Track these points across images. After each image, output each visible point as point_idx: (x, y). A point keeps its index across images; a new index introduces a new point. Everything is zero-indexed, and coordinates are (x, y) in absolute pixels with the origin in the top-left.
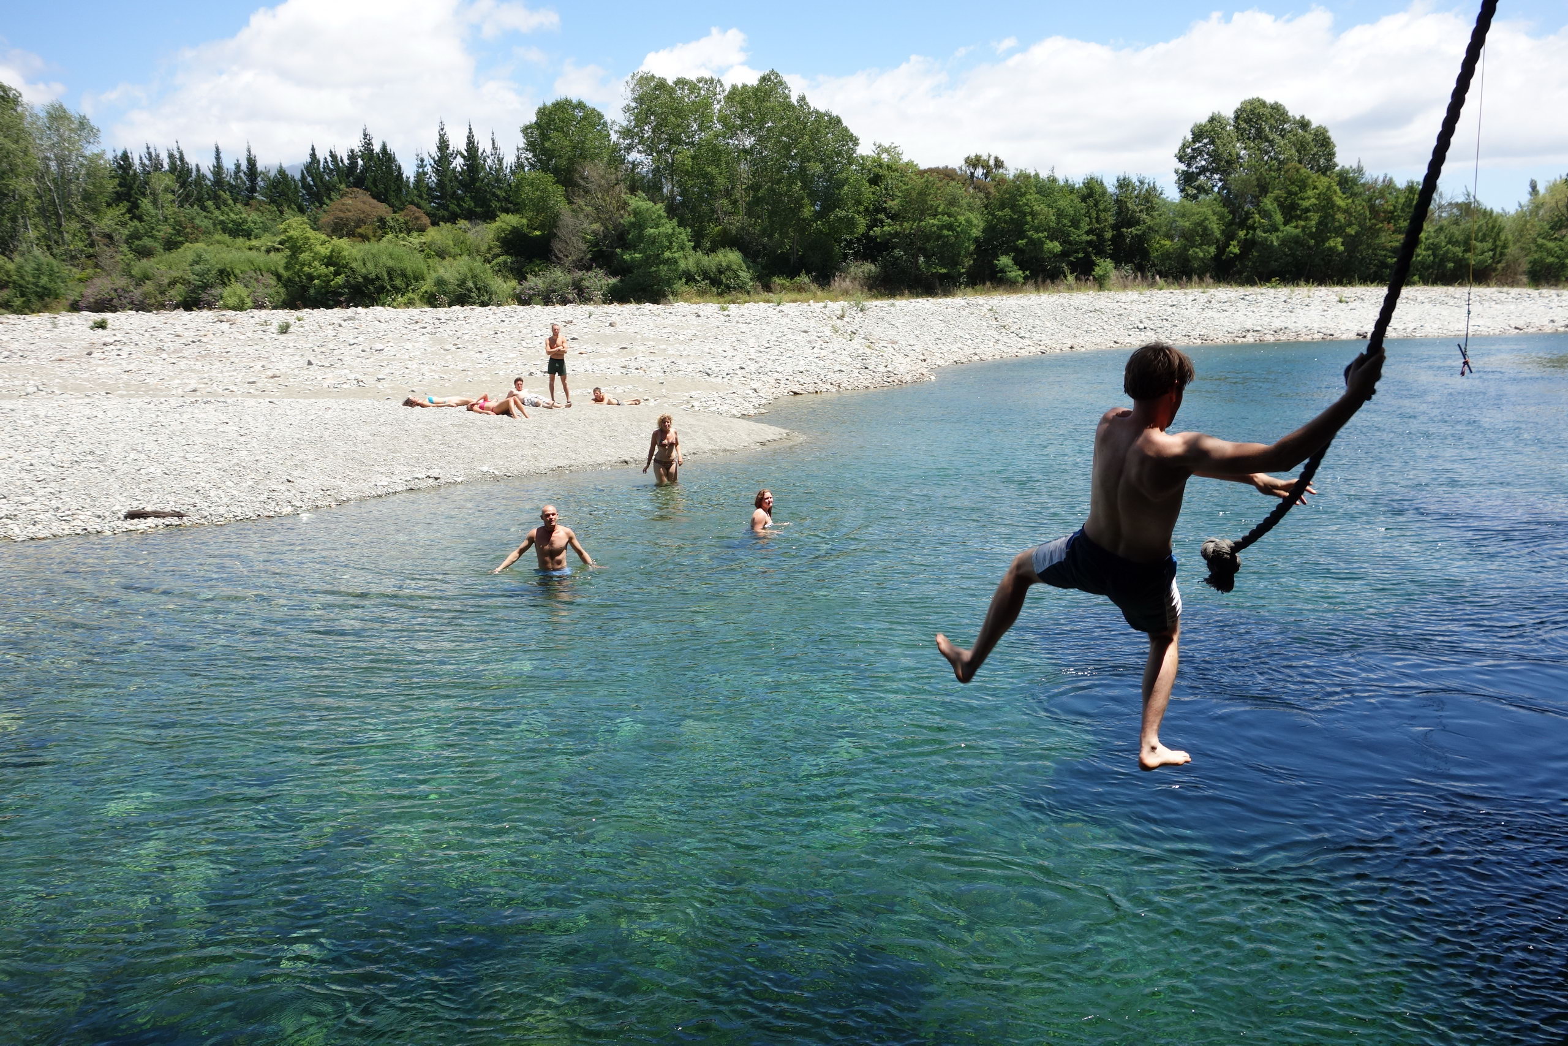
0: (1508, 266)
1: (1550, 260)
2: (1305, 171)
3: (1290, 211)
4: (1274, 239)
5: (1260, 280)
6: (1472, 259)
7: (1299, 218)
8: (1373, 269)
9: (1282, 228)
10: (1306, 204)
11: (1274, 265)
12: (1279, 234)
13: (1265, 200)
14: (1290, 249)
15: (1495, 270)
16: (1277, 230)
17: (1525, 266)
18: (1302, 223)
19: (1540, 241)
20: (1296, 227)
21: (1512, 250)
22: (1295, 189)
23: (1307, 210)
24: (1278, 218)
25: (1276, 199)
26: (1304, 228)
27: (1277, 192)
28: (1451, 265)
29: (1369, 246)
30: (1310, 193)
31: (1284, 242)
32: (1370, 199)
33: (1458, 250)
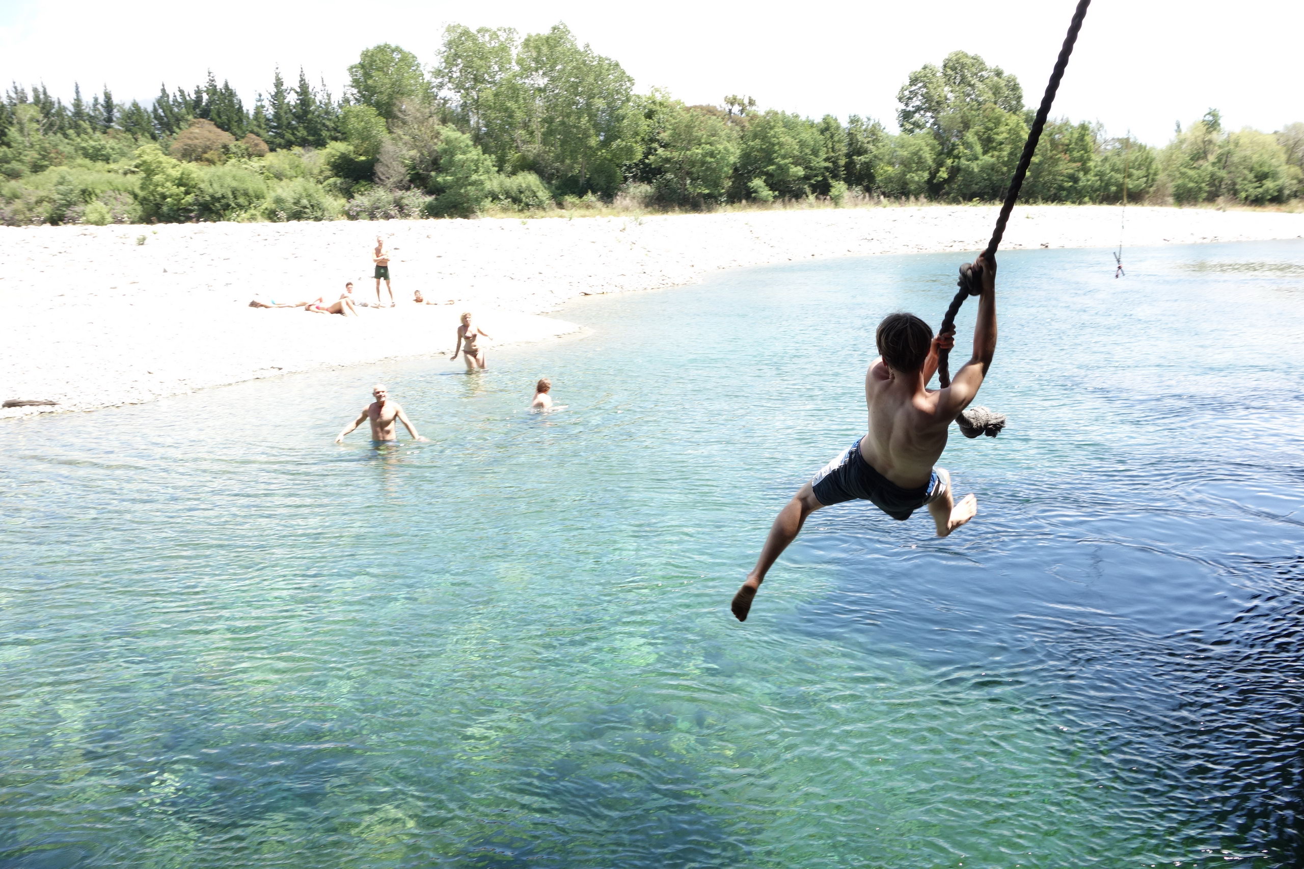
0: (1158, 190)
1: (1191, 185)
2: (999, 110)
3: (988, 143)
4: (975, 167)
5: (964, 199)
6: (1130, 184)
7: (994, 149)
8: (1053, 191)
9: (981, 157)
10: (1000, 138)
11: (975, 188)
12: (978, 162)
13: (968, 134)
14: (988, 175)
15: (1148, 193)
16: (977, 159)
17: (1171, 189)
18: (996, 153)
19: (1183, 170)
20: (992, 156)
21: (1161, 177)
22: (991, 125)
23: (1001, 143)
24: (978, 149)
25: (977, 133)
26: (998, 157)
27: (977, 128)
28: (1113, 189)
29: (1050, 173)
30: (1002, 128)
31: (982, 170)
32: (1051, 134)
33: (1119, 177)
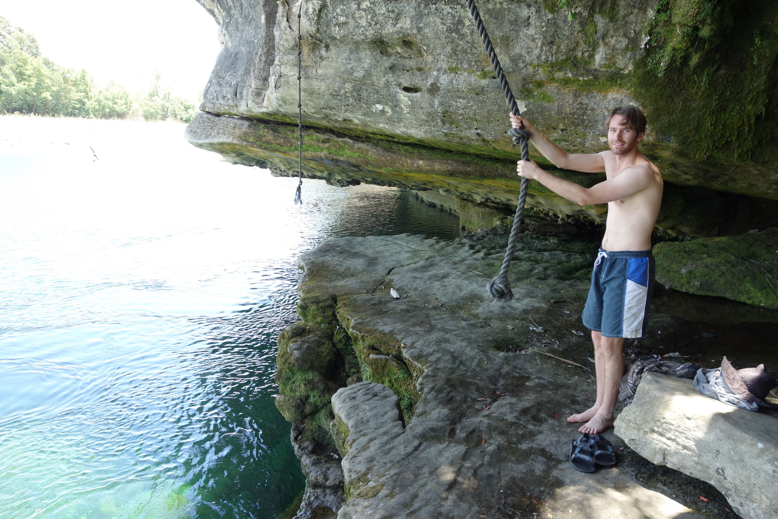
0: (134, 112)
2: (25, 55)
3: (21, 76)
4: (13, 91)
5: (8, 112)
6: (118, 108)
7: (26, 79)
8: (70, 110)
9: (16, 84)
10: (27, 73)
11: (15, 105)
12: (16, 88)
13: (4, 68)
14: (23, 96)
16: (13, 85)
18: (26, 83)
22: (21, 64)
23: (30, 77)
24: (14, 79)
25: (11, 68)
26: (29, 85)
27: (11, 65)
28: (107, 110)
29: (66, 98)
30: (28, 67)
31: (19, 93)
32: (63, 74)
33: (110, 103)
